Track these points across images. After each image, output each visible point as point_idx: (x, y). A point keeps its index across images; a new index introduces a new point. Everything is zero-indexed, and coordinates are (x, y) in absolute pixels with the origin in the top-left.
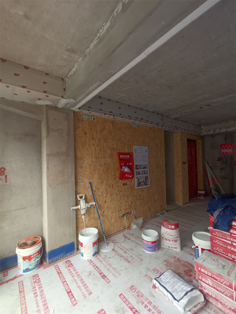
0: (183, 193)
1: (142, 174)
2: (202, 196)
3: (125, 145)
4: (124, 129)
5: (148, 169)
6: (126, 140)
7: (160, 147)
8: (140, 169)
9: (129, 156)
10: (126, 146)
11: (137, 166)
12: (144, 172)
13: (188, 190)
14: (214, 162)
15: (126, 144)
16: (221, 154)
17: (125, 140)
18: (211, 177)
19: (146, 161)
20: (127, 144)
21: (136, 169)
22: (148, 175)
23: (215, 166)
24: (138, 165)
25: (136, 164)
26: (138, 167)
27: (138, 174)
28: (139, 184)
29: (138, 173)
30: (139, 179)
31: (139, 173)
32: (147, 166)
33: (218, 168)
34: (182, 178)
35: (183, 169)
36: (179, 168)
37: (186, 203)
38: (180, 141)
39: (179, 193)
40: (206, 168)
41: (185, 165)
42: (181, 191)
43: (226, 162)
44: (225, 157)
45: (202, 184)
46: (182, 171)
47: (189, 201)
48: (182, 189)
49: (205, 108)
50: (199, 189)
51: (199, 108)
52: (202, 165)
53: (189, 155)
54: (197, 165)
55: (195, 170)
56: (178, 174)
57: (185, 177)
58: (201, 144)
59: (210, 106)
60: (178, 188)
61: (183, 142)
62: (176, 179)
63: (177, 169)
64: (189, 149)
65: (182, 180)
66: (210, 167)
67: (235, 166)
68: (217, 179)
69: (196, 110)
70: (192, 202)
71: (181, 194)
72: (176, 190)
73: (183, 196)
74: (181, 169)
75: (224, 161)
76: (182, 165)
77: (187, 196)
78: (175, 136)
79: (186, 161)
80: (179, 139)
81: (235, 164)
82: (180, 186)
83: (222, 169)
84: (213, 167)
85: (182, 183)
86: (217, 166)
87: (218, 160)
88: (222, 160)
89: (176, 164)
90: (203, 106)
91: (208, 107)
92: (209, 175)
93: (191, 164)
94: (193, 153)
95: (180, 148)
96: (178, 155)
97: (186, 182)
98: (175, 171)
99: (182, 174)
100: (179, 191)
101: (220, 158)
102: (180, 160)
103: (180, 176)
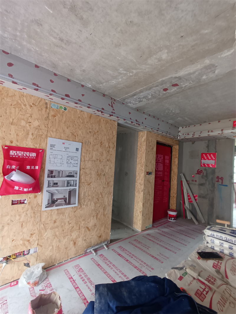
0: (142, 215)
1: (64, 186)
2: (173, 219)
3: (28, 134)
4: (28, 106)
5: (78, 179)
6: (30, 125)
7: (107, 146)
8: (59, 177)
9: (34, 155)
10: (30, 136)
11: (51, 172)
12: (68, 183)
13: (152, 211)
14: (193, 175)
15: (30, 133)
16: (201, 166)
17: (28, 125)
18: (188, 194)
19: (75, 165)
20: (32, 134)
21: (48, 177)
22: (77, 188)
23: (193, 181)
24: (56, 170)
25: (51, 168)
26: (54, 174)
27: (53, 186)
28: (52, 202)
29: (51, 185)
30: (52, 195)
31: (57, 184)
32: (76, 173)
33: (197, 183)
34: (144, 194)
35: (147, 181)
36: (141, 180)
37: (147, 228)
38: (145, 143)
39: (138, 214)
40: (182, 182)
41: (150, 176)
42: (141, 212)
43: (207, 176)
44: (205, 170)
45: (175, 202)
46: (144, 185)
47: (152, 225)
48: (142, 210)
49: (172, 90)
50: (170, 208)
51: (162, 90)
52: (176, 178)
53: (161, 163)
54: (172, 176)
55: (167, 183)
56: (140, 188)
57: (149, 192)
58: (177, 151)
59: (177, 87)
60: (137, 206)
61: (151, 144)
62: (136, 194)
63: (139, 181)
64: (160, 155)
65: (144, 197)
66: (187, 181)
67: (216, 183)
68: (194, 197)
69: (159, 95)
70: (157, 227)
71: (140, 215)
72: (134, 209)
73: (142, 218)
74: (143, 182)
75: (205, 174)
76: (145, 176)
77: (149, 218)
78: (141, 135)
79: (153, 171)
80: (145, 140)
81: (217, 180)
82: (140, 205)
83: (201, 185)
84: (191, 182)
85: (143, 201)
86: (196, 181)
87: (196, 173)
88: (202, 173)
89: (138, 174)
90: (167, 86)
91: (175, 89)
92: (185, 191)
93: (162, 176)
94: (167, 161)
95: (145, 152)
96: (142, 162)
97: (149, 200)
98: (136, 183)
99: (144, 188)
100: (139, 212)
101: (200, 171)
102: (143, 168)
103: (141, 191)
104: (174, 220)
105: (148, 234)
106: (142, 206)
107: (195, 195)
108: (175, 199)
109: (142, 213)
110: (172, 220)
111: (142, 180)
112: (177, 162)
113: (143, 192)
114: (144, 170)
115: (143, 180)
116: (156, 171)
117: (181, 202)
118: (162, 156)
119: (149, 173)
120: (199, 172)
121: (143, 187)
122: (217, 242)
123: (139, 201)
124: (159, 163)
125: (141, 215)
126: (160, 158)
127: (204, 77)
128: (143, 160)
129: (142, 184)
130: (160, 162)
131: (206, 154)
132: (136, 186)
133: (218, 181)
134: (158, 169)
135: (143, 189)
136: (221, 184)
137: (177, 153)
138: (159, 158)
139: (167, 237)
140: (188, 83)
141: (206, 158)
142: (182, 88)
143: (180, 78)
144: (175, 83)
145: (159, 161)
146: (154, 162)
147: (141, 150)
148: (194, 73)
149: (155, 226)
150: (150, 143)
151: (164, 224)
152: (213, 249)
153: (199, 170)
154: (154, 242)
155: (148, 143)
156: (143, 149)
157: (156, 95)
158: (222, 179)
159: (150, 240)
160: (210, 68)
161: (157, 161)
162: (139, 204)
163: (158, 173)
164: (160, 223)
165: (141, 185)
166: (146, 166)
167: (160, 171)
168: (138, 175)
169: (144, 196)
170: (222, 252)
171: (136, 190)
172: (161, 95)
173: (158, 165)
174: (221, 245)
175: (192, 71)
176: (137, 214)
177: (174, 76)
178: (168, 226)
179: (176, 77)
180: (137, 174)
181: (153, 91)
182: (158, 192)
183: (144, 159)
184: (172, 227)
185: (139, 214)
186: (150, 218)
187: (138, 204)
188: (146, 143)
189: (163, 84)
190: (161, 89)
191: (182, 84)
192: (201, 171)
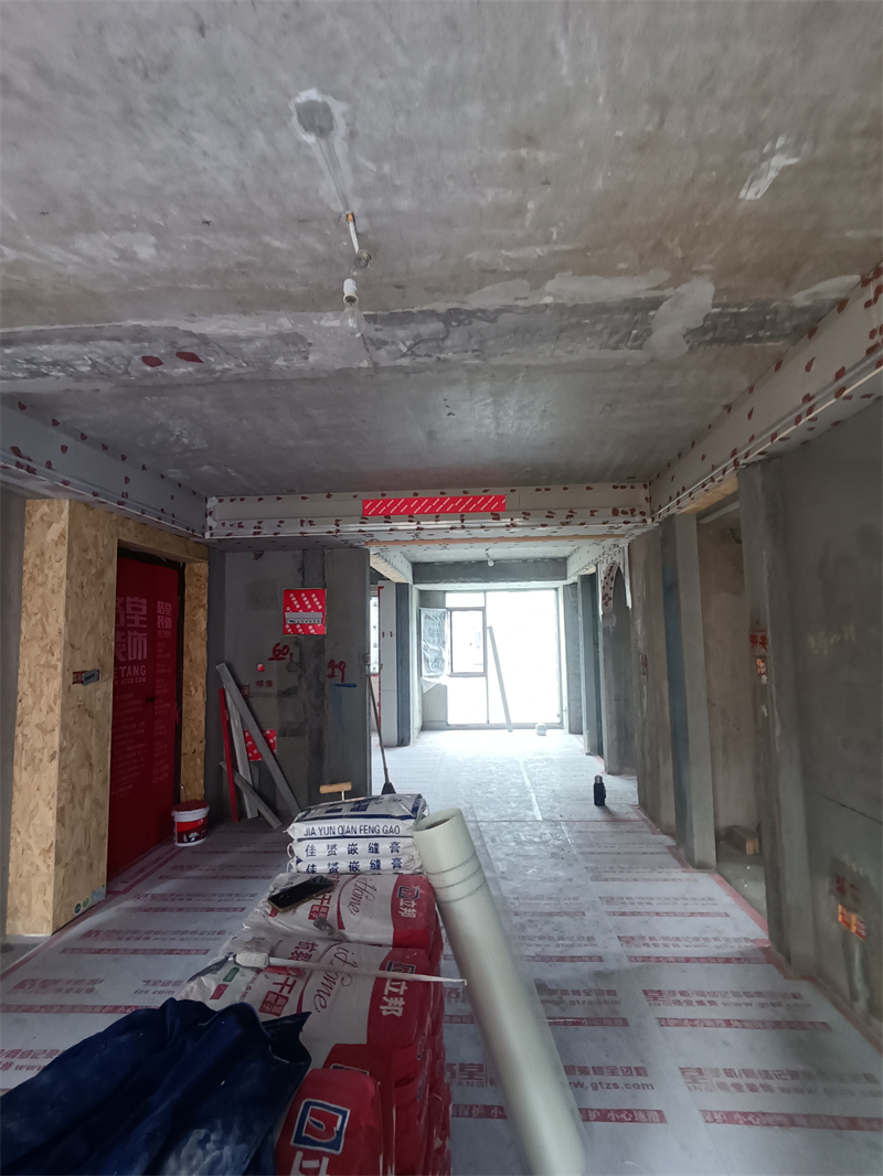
0: (57, 862)
2: (194, 835)
13: (105, 830)
16: (285, 631)
18: (245, 732)
23: (260, 683)
33: (274, 690)
34: (62, 768)
35: (74, 712)
36: (45, 709)
37: (82, 909)
38: (63, 551)
39: (32, 863)
40: (223, 693)
41: (90, 687)
42: (48, 851)
43: (301, 663)
44: (297, 643)
45: (200, 772)
46: (64, 727)
47: (104, 890)
48: (53, 839)
49: (176, 370)
50: (183, 799)
51: (137, 358)
52: (203, 681)
53: (140, 630)
54: (184, 678)
55: (168, 705)
56: (39, 745)
57: (88, 756)
58: (204, 581)
59: (197, 365)
60: (27, 831)
61: (91, 555)
62: (21, 776)
63: (35, 718)
64: (136, 599)
65: (61, 781)
66: (240, 687)
67: (328, 681)
68: (266, 738)
69: (126, 372)
70: (126, 891)
71: (43, 868)
72: (12, 850)
73: (56, 876)
74: (55, 717)
75: (296, 658)
76: (67, 691)
77: (91, 864)
78: (38, 514)
79: (103, 666)
80: (62, 535)
81: (329, 672)
82: (47, 819)
83: (286, 693)
84: (253, 689)
85: (59, 800)
86: (270, 684)
87: (272, 656)
88: (288, 656)
89: (31, 685)
90: (159, 350)
91: (190, 369)
92: (235, 724)
93: (144, 680)
94: (165, 622)
95: (63, 591)
96: (49, 630)
97: (89, 787)
98: (18, 730)
99: (61, 745)
100: (37, 852)
101: (280, 648)
102: (57, 658)
103: (46, 757)
104: (197, 839)
105: (88, 934)
106: (51, 822)
107: (268, 732)
108: (199, 762)
109: (52, 855)
110: (189, 841)
111: (51, 709)
112: (204, 625)
113: (55, 763)
114: (60, 665)
115: (57, 709)
116: (117, 663)
117: (224, 765)
118: (144, 601)
119: (82, 678)
120: (279, 653)
121: (55, 739)
122: (321, 848)
123: (37, 805)
124: (129, 633)
125: (52, 862)
126: (133, 609)
127: (280, 362)
128: (57, 623)
129: (49, 728)
130: (137, 624)
131: (298, 594)
132: (20, 740)
133: (332, 676)
134: (125, 654)
135: (57, 748)
136: (340, 683)
137: (205, 591)
138: (129, 611)
139: (171, 909)
140: (232, 366)
141: (298, 606)
142: (214, 371)
143: (204, 340)
144: (189, 350)
145: (133, 622)
146: (107, 628)
147: (40, 579)
148: (250, 340)
149: (121, 887)
150: (86, 550)
151: (160, 866)
152: (313, 872)
153: (278, 645)
154: (116, 951)
155: (76, 549)
156: (51, 574)
157: (112, 368)
158: (342, 666)
159: (99, 951)
160: (294, 344)
161: (122, 623)
162: (36, 821)
163: (126, 671)
164: (142, 870)
165: (45, 732)
166: (73, 646)
167: (136, 662)
168: (29, 691)
169: (65, 776)
170: (333, 872)
171: (21, 759)
172: (134, 373)
173: (125, 637)
174: (332, 851)
175: (242, 333)
176: (26, 868)
177: (184, 326)
178: (175, 868)
179: (190, 334)
180: (23, 685)
181: (100, 351)
182: (129, 749)
183: (62, 619)
184: (190, 868)
185: (39, 861)
186: (96, 863)
187: (32, 819)
188: (70, 550)
189: (142, 340)
190: (136, 353)
191: (212, 359)
192: (286, 647)
